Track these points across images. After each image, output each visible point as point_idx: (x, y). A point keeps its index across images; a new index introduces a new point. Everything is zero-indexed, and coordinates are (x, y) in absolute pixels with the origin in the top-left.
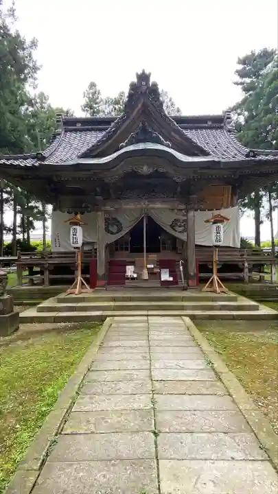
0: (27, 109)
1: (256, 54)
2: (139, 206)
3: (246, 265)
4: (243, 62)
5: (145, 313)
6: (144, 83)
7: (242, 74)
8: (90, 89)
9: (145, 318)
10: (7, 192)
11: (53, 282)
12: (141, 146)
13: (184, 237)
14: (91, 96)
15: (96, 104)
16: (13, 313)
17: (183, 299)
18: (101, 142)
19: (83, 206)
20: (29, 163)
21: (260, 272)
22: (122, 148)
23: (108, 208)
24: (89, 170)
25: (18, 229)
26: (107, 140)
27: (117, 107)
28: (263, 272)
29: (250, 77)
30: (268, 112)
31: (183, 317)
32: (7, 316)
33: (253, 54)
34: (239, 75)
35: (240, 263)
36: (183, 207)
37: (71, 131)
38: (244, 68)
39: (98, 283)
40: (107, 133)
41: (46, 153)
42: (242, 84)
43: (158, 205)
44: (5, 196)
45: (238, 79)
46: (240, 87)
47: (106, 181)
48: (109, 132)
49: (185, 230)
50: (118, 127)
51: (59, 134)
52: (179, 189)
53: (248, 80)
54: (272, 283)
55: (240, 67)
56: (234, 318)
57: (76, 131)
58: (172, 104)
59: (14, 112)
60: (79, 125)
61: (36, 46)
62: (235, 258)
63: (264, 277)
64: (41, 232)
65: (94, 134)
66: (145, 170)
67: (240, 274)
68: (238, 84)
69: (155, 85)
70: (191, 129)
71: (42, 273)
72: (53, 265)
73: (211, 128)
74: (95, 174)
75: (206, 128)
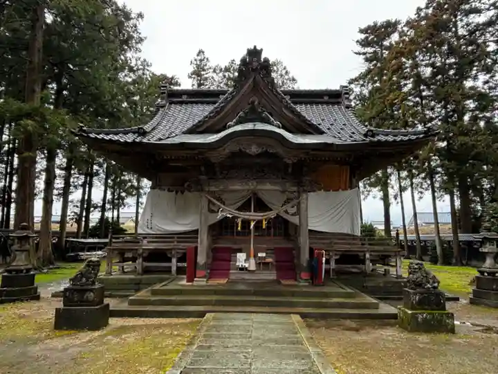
1: (379, 24)
2: (247, 187)
3: (368, 256)
4: (365, 31)
5: (250, 309)
6: (255, 59)
7: (365, 43)
8: (198, 55)
11: (146, 271)
13: (295, 220)
14: (198, 63)
15: (204, 70)
16: (103, 305)
18: (208, 118)
19: (186, 185)
20: (130, 138)
21: (384, 265)
22: (229, 127)
23: (213, 189)
24: (194, 149)
25: (108, 206)
26: (214, 116)
27: (227, 74)
28: (388, 265)
29: (372, 47)
31: (293, 315)
32: (96, 307)
33: (375, 25)
34: (360, 44)
35: (360, 254)
36: (295, 189)
37: (176, 103)
38: (367, 38)
39: (199, 273)
40: (216, 108)
41: (147, 127)
42: (364, 54)
43: (268, 186)
44: (95, 168)
45: (359, 49)
46: (363, 57)
47: (212, 160)
49: (298, 213)
50: (227, 102)
51: (163, 107)
52: (290, 170)
53: (370, 50)
54: (398, 278)
55: (363, 36)
57: (181, 103)
58: (287, 72)
59: (114, 79)
60: (184, 98)
63: (389, 270)
64: (134, 210)
65: (201, 107)
66: (254, 150)
67: (361, 266)
68: (360, 54)
69: (266, 61)
70: (306, 103)
71: (134, 260)
72: (147, 252)
73: (327, 103)
74: (200, 153)
75: (322, 103)
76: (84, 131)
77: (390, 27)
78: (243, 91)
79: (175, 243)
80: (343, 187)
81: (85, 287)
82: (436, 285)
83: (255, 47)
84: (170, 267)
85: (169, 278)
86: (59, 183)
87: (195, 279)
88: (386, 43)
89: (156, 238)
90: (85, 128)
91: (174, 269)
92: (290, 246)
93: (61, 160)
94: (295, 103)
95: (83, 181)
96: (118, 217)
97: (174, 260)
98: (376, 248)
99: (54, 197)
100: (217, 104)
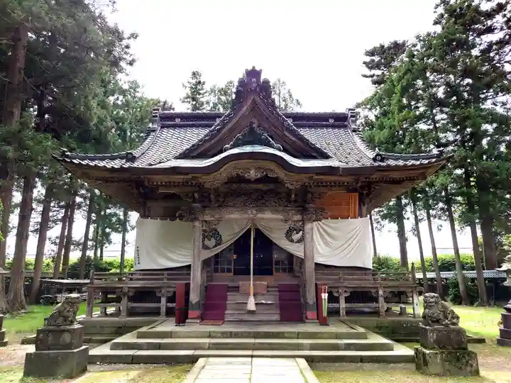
0: (118, 99)
1: (386, 46)
3: (381, 292)
4: (371, 53)
5: (249, 353)
6: (254, 80)
7: (372, 66)
9: (249, 359)
10: (82, 196)
11: (131, 313)
12: (248, 149)
13: (300, 253)
15: (200, 94)
16: (81, 349)
17: (299, 335)
18: (203, 141)
19: (177, 215)
20: (117, 164)
21: (400, 302)
22: (226, 150)
23: (208, 218)
24: (187, 174)
25: (90, 243)
26: (210, 140)
28: (404, 303)
29: (380, 69)
30: (402, 108)
31: (298, 359)
32: (75, 351)
33: (382, 46)
34: (367, 66)
35: (373, 290)
36: (298, 217)
37: (168, 127)
38: (373, 60)
39: (191, 313)
40: (211, 131)
41: (136, 153)
42: (372, 76)
43: (268, 215)
44: (78, 200)
46: (369, 79)
47: (207, 186)
48: (213, 130)
50: (224, 124)
51: (154, 131)
52: (293, 196)
53: (378, 72)
54: (414, 317)
55: (368, 59)
56: (362, 359)
57: (174, 126)
60: (178, 121)
62: (366, 283)
63: (405, 308)
65: (195, 131)
66: (253, 174)
67: (374, 305)
68: (367, 77)
69: (267, 82)
70: (310, 127)
71: (118, 300)
72: (133, 290)
73: (333, 126)
74: (194, 178)
75: (327, 126)
76: (67, 156)
77: (398, 47)
78: (241, 113)
79: (165, 281)
80: (352, 215)
81: (62, 327)
82: (455, 321)
83: (254, 67)
84: (160, 308)
85: (156, 321)
86: (35, 218)
87: (187, 321)
89: (145, 275)
90: (68, 153)
91: (163, 310)
92: (295, 282)
93: (39, 191)
94: (298, 126)
95: (63, 215)
96: (101, 256)
97: (163, 300)
98: (390, 284)
99: (30, 233)
100: (213, 127)
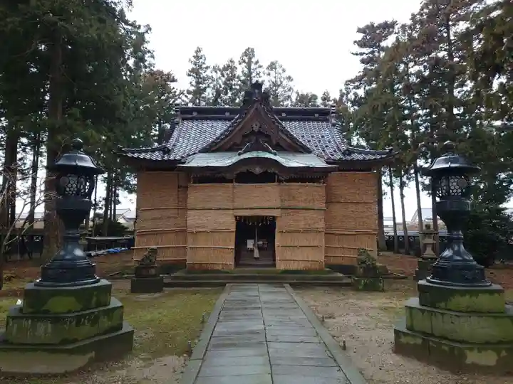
4: (363, 30)
6: (257, 91)
7: (362, 44)
22: (240, 154)
29: (370, 47)
33: (373, 25)
34: (358, 45)
37: (188, 119)
38: (365, 37)
41: (170, 145)
42: (361, 54)
46: (360, 58)
51: (177, 124)
55: (361, 36)
57: (192, 119)
60: (195, 114)
61: (150, 29)
66: (258, 170)
68: (357, 54)
70: (299, 120)
73: (318, 120)
75: (313, 120)
77: (387, 27)
78: (247, 118)
88: (383, 44)
